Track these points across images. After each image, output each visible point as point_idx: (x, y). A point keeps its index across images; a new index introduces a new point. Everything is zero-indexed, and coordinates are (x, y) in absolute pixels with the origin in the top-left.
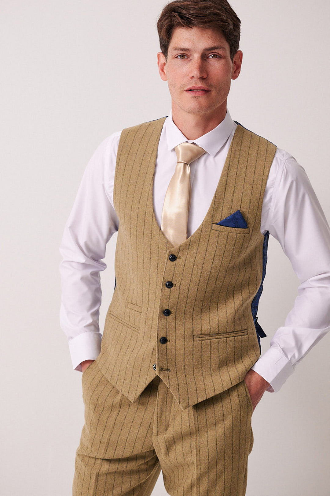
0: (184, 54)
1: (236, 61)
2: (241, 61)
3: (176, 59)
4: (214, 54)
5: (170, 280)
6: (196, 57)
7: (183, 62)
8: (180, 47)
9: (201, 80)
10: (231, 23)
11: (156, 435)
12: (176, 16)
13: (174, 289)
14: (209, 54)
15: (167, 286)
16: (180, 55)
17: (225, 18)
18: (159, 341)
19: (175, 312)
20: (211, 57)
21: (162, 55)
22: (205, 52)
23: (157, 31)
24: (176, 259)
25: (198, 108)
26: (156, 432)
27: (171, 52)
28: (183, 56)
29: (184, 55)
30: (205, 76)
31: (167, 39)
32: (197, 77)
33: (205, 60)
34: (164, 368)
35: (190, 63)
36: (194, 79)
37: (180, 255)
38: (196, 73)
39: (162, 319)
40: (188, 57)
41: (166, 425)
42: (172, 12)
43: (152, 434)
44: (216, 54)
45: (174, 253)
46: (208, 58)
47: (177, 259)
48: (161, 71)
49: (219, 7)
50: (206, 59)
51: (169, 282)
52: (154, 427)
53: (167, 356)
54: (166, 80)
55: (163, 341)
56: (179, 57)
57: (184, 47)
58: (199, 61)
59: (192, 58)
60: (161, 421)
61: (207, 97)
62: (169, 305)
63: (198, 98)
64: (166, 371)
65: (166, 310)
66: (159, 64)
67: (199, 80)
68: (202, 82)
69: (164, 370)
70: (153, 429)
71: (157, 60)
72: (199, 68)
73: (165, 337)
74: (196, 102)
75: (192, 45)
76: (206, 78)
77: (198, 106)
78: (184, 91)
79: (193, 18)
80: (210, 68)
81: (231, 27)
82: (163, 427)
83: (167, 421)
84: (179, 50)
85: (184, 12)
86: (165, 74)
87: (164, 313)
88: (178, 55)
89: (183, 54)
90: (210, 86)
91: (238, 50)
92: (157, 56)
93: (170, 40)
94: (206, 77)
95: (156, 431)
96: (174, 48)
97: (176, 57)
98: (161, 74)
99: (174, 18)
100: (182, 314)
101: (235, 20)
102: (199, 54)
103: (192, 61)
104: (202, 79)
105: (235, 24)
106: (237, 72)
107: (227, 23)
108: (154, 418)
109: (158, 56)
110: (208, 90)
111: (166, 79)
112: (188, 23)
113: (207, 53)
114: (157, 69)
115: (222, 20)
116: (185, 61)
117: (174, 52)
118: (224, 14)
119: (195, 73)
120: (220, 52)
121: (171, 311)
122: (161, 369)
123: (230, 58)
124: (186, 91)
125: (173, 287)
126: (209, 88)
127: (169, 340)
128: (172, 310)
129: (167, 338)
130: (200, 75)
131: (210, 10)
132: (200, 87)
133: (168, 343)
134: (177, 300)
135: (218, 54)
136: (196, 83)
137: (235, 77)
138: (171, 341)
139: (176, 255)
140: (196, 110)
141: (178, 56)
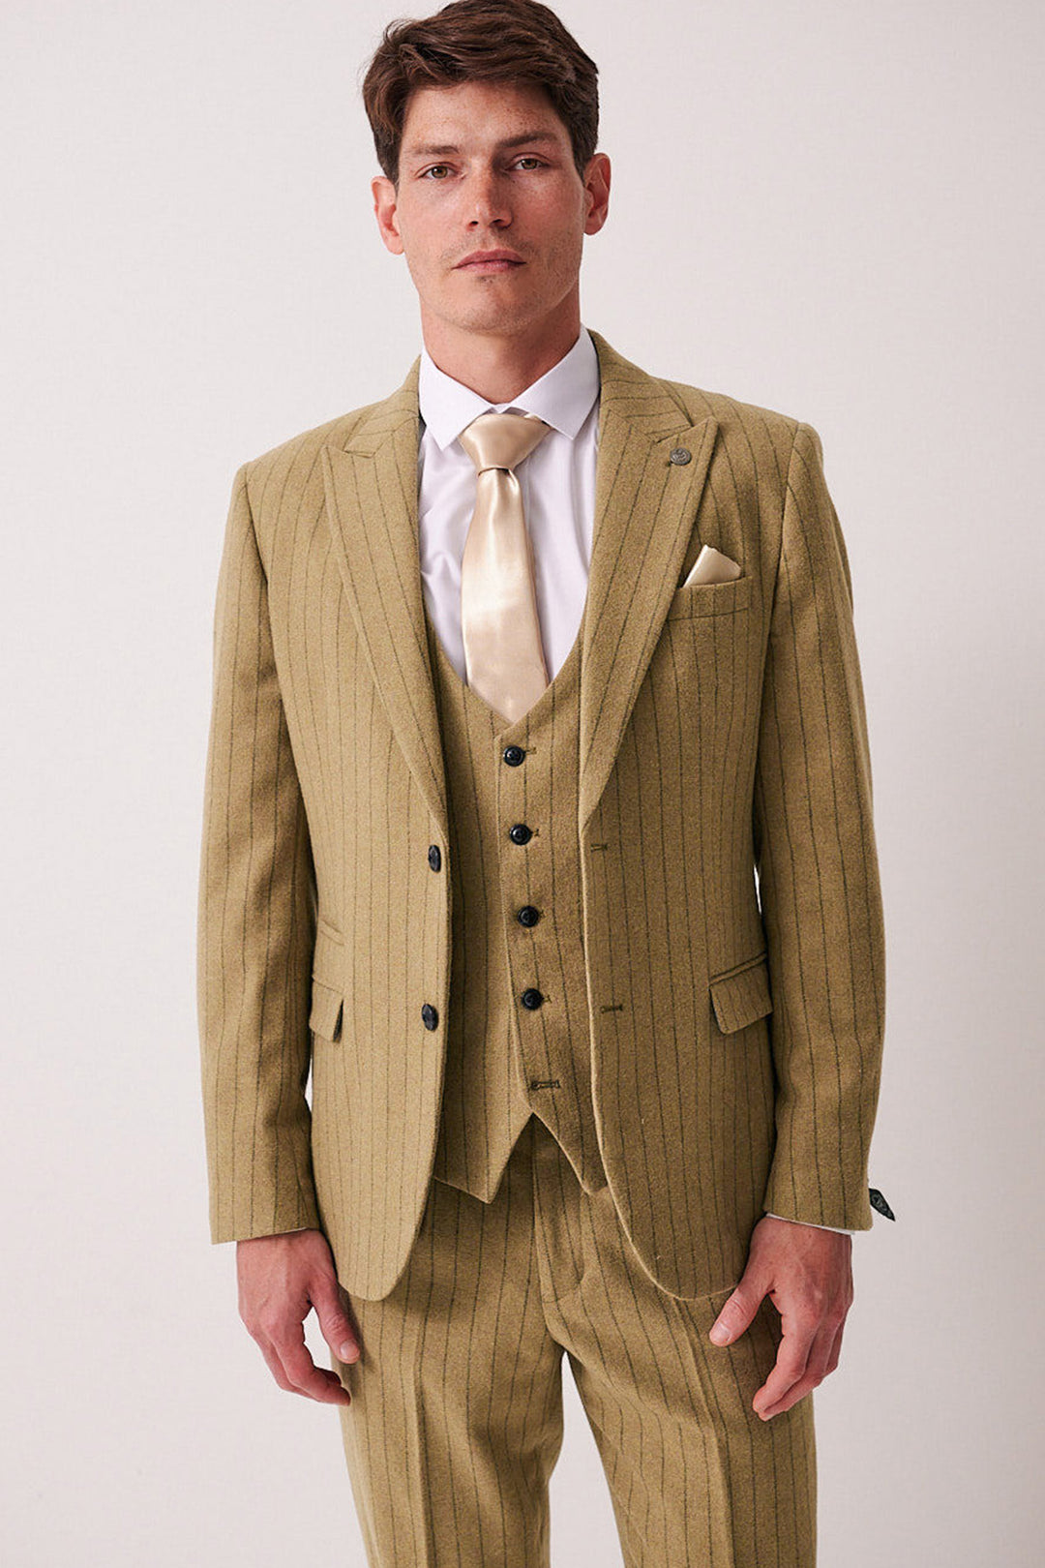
0: (444, 165)
1: (594, 183)
2: (608, 185)
3: (423, 180)
4: (527, 157)
5: (519, 820)
6: (477, 167)
7: (442, 187)
8: (431, 145)
9: (496, 230)
10: (568, 65)
11: (553, 1299)
12: (410, 55)
13: (536, 843)
14: (515, 157)
15: (516, 839)
16: (432, 169)
17: (549, 52)
18: (519, 1002)
19: (550, 911)
20: (520, 167)
21: (386, 183)
22: (501, 152)
23: (364, 107)
24: (524, 756)
25: (496, 312)
26: (550, 1292)
27: (408, 162)
28: (440, 170)
29: (445, 167)
30: (506, 218)
31: (392, 128)
32: (485, 221)
33: (504, 175)
34: (541, 1079)
35: (463, 188)
36: (479, 230)
37: (532, 744)
38: (479, 210)
39: (520, 936)
40: (456, 173)
41: (575, 1266)
42: (398, 46)
43: (540, 1299)
44: (532, 157)
45: (513, 741)
46: (512, 168)
47: (529, 757)
48: (384, 229)
49: (532, 24)
50: (507, 172)
51: (516, 827)
52: (541, 1278)
53: (546, 1044)
54: (401, 253)
55: (529, 1001)
56: (430, 174)
57: (443, 144)
58: (487, 176)
59: (465, 173)
60: (560, 1255)
61: (516, 278)
62: (531, 891)
63: (491, 282)
64: (547, 1087)
65: (524, 909)
66: (380, 210)
67: (489, 231)
68: (500, 237)
69: (541, 1087)
70: (542, 1283)
71: (374, 202)
72: (489, 196)
73: (535, 987)
74: (486, 294)
75: (463, 134)
76: (509, 226)
77: (494, 305)
78: (453, 268)
79: (459, 53)
80: (519, 197)
81: (571, 76)
82: (568, 1272)
83: (575, 1251)
84: (427, 152)
85: (433, 39)
86: (397, 235)
87: (519, 919)
88: (427, 168)
89: (440, 163)
90: (523, 246)
91: (596, 152)
92: (370, 188)
93: (401, 129)
94: (509, 222)
95: (552, 1288)
96: (413, 148)
97: (423, 176)
98: (385, 239)
99: (406, 61)
100: (571, 913)
101: (581, 60)
102: (484, 158)
103: (468, 181)
104: (498, 226)
105: (582, 74)
106: (599, 214)
107: (556, 65)
108: (538, 1252)
109: (376, 186)
110: (517, 260)
111: (400, 248)
112: (448, 73)
113: (509, 153)
114: (374, 224)
115: (543, 57)
116: (446, 182)
117: (416, 159)
118: (546, 42)
119: (477, 209)
120: (543, 148)
121: (539, 909)
122: (532, 1084)
123: (573, 169)
124: (459, 267)
125: (533, 840)
126: (519, 254)
127: (548, 996)
128: (540, 906)
129: (542, 992)
130: (491, 215)
131: (506, 31)
132: (495, 253)
133: (546, 1005)
134: (550, 873)
135: (542, 156)
136: (484, 243)
137: (593, 228)
138: (552, 999)
139: (523, 746)
140: (490, 316)
141: (427, 171)
